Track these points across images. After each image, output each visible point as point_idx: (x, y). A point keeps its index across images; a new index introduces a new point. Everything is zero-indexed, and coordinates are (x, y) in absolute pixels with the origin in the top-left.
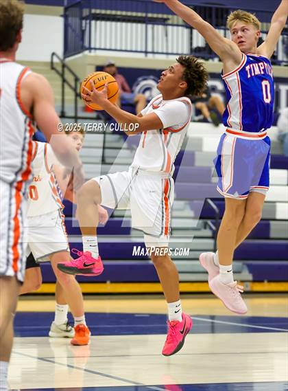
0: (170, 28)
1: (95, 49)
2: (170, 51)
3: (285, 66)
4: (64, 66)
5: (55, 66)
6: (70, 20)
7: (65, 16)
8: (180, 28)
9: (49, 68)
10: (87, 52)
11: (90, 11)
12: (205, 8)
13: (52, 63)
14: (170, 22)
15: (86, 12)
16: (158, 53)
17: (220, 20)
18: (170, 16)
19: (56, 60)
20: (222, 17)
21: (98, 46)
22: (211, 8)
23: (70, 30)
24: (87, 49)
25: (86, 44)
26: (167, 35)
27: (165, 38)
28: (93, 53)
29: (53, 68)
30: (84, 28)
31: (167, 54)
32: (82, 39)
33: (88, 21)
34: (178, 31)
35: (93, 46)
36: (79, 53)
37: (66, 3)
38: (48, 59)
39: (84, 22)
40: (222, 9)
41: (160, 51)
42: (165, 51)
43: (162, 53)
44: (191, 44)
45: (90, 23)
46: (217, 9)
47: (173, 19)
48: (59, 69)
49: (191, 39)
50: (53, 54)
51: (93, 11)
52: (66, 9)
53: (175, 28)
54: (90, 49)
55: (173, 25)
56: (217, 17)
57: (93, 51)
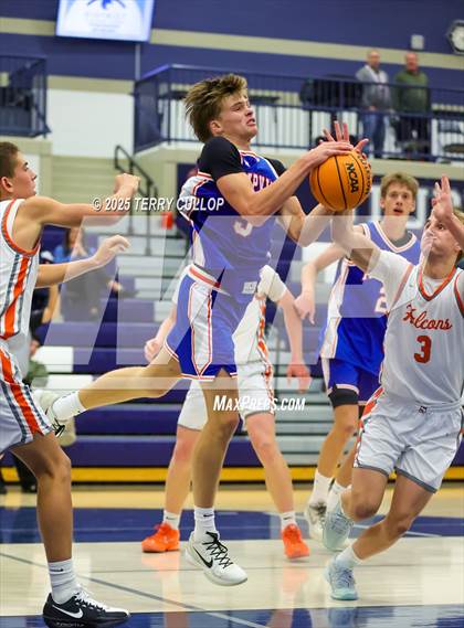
0: (280, 110)
1: (176, 140)
2: (280, 143)
3: (442, 163)
4: (132, 164)
5: (120, 164)
6: (143, 99)
7: (136, 95)
8: (295, 111)
9: (112, 166)
10: (165, 145)
11: (169, 88)
12: (330, 83)
13: (116, 160)
14: (280, 102)
15: (163, 89)
16: (264, 145)
17: (350, 99)
18: (280, 94)
19: (121, 156)
20: (354, 96)
21: (180, 137)
22: (337, 83)
23: (142, 113)
24: (164, 140)
25: (164, 134)
26: (276, 121)
27: (273, 124)
28: (173, 146)
29: (117, 167)
30: (160, 111)
31: (277, 146)
32: (159, 127)
33: (166, 102)
34: (291, 114)
35: (173, 136)
36: (154, 145)
37: (138, 75)
38: (111, 155)
39: (160, 103)
40: (354, 85)
41: (267, 142)
42: (273, 143)
43: (270, 146)
44: (311, 132)
45: (169, 105)
46: (346, 84)
47: (285, 98)
48: (126, 167)
49: (311, 125)
50: (118, 148)
51: (174, 87)
52: (137, 85)
53: (288, 110)
54: (169, 140)
55: (284, 106)
56: (346, 95)
57: (173, 143)
